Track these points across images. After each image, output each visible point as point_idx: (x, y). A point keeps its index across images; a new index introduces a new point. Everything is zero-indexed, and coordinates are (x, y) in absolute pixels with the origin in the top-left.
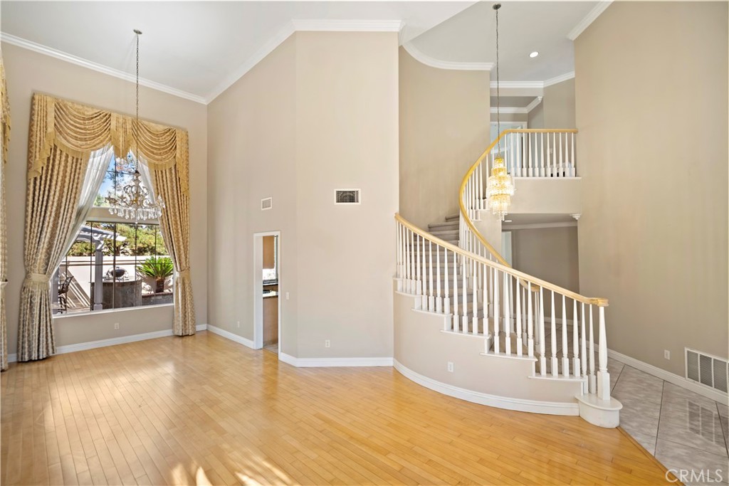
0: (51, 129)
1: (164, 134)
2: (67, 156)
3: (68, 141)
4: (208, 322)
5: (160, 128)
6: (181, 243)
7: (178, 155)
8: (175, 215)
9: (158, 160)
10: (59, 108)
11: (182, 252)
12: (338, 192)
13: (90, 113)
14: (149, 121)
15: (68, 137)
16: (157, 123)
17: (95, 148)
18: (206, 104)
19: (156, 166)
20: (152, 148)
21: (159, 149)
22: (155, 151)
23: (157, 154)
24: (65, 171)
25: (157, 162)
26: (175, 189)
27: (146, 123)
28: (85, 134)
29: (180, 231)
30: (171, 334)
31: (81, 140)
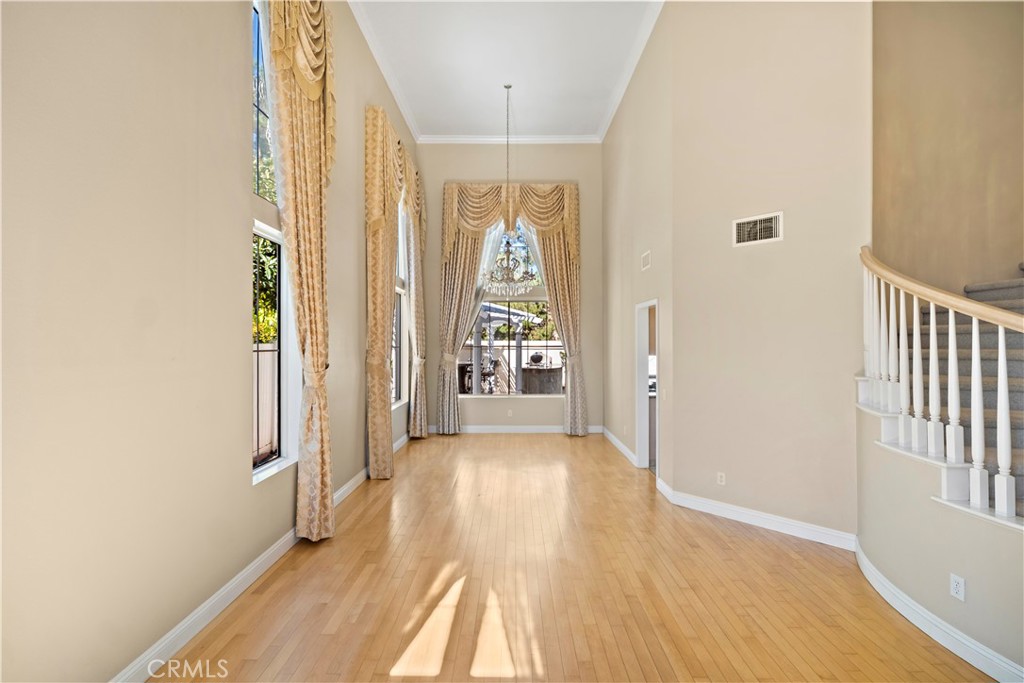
0: (455, 215)
1: (551, 193)
2: (467, 238)
3: (468, 223)
4: (604, 425)
5: (548, 188)
6: (570, 323)
7: (566, 216)
8: (563, 289)
9: (545, 226)
10: (462, 192)
11: (571, 333)
12: (739, 226)
13: (484, 189)
14: (537, 182)
15: (468, 219)
16: (543, 182)
17: (488, 224)
18: (600, 142)
19: (543, 232)
20: (540, 213)
21: (547, 213)
22: (542, 216)
23: (544, 219)
24: (466, 252)
25: (544, 229)
26: (563, 257)
27: (533, 186)
28: (481, 213)
29: (568, 307)
30: (562, 431)
31: (478, 219)
